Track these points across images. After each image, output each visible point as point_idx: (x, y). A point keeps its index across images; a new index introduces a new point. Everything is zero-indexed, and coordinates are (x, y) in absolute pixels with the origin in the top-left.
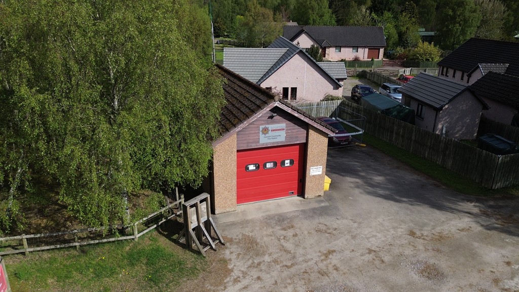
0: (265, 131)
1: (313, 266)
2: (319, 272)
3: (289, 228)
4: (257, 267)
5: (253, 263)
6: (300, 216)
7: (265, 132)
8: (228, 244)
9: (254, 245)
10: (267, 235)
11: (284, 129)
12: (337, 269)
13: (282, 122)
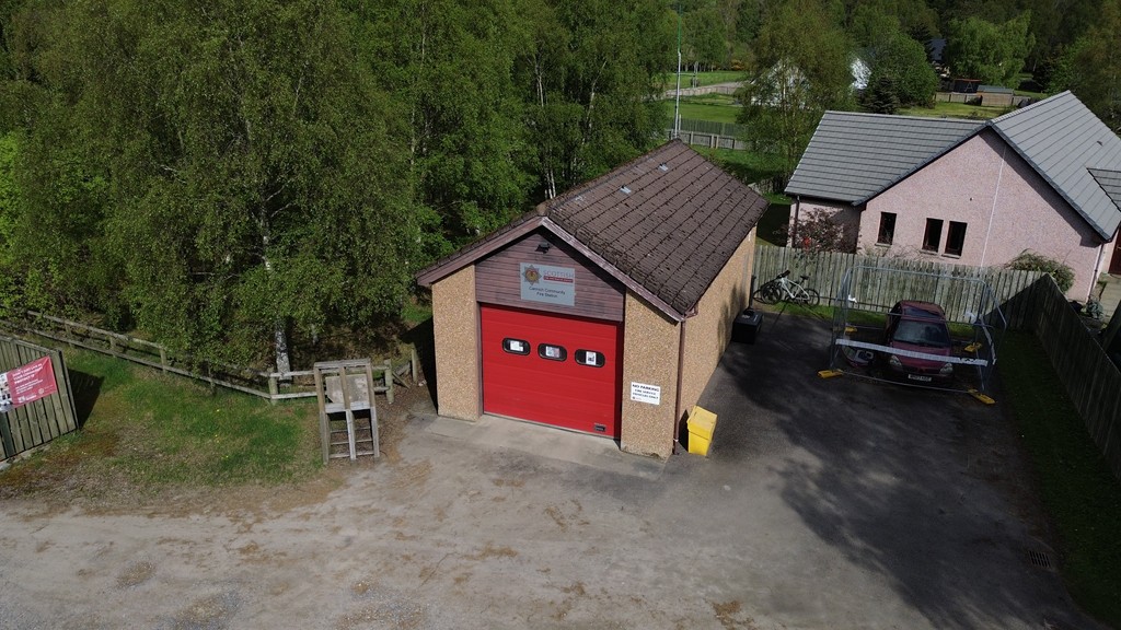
0: (532, 275)
1: (436, 555)
2: (426, 569)
3: (511, 484)
4: (361, 514)
5: (368, 506)
6: (563, 475)
7: (532, 278)
8: (382, 465)
9: (415, 483)
10: (457, 479)
11: (571, 281)
12: (460, 580)
13: (567, 265)
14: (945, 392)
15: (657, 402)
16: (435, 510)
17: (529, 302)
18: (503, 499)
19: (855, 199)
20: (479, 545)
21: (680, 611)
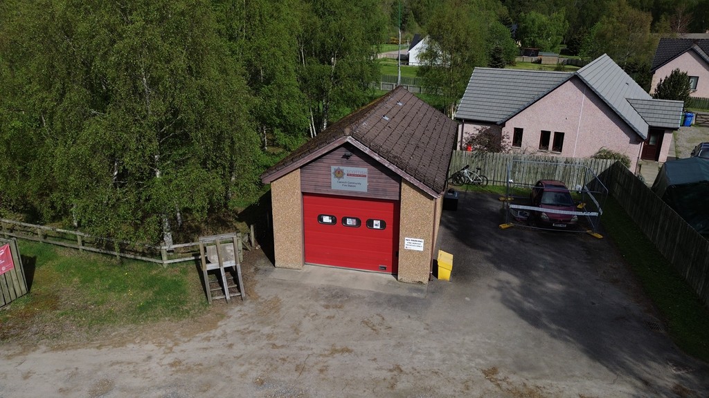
0: (339, 174)
1: (301, 356)
2: (298, 365)
3: (335, 307)
4: (244, 334)
5: (247, 329)
8: (247, 301)
10: (300, 307)
11: (365, 176)
12: (322, 371)
13: (362, 166)
14: (574, 233)
15: (421, 249)
16: (292, 327)
17: (337, 191)
18: (333, 317)
19: (498, 120)
20: (327, 347)
21: (464, 377)
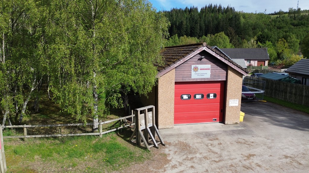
1: (237, 162)
2: (244, 167)
3: (215, 140)
4: (190, 160)
5: (187, 157)
6: (223, 134)
7: (196, 70)
8: (167, 146)
9: (188, 147)
10: (197, 143)
11: (209, 69)
12: (259, 166)
13: (208, 64)
15: (237, 105)
17: (194, 79)
